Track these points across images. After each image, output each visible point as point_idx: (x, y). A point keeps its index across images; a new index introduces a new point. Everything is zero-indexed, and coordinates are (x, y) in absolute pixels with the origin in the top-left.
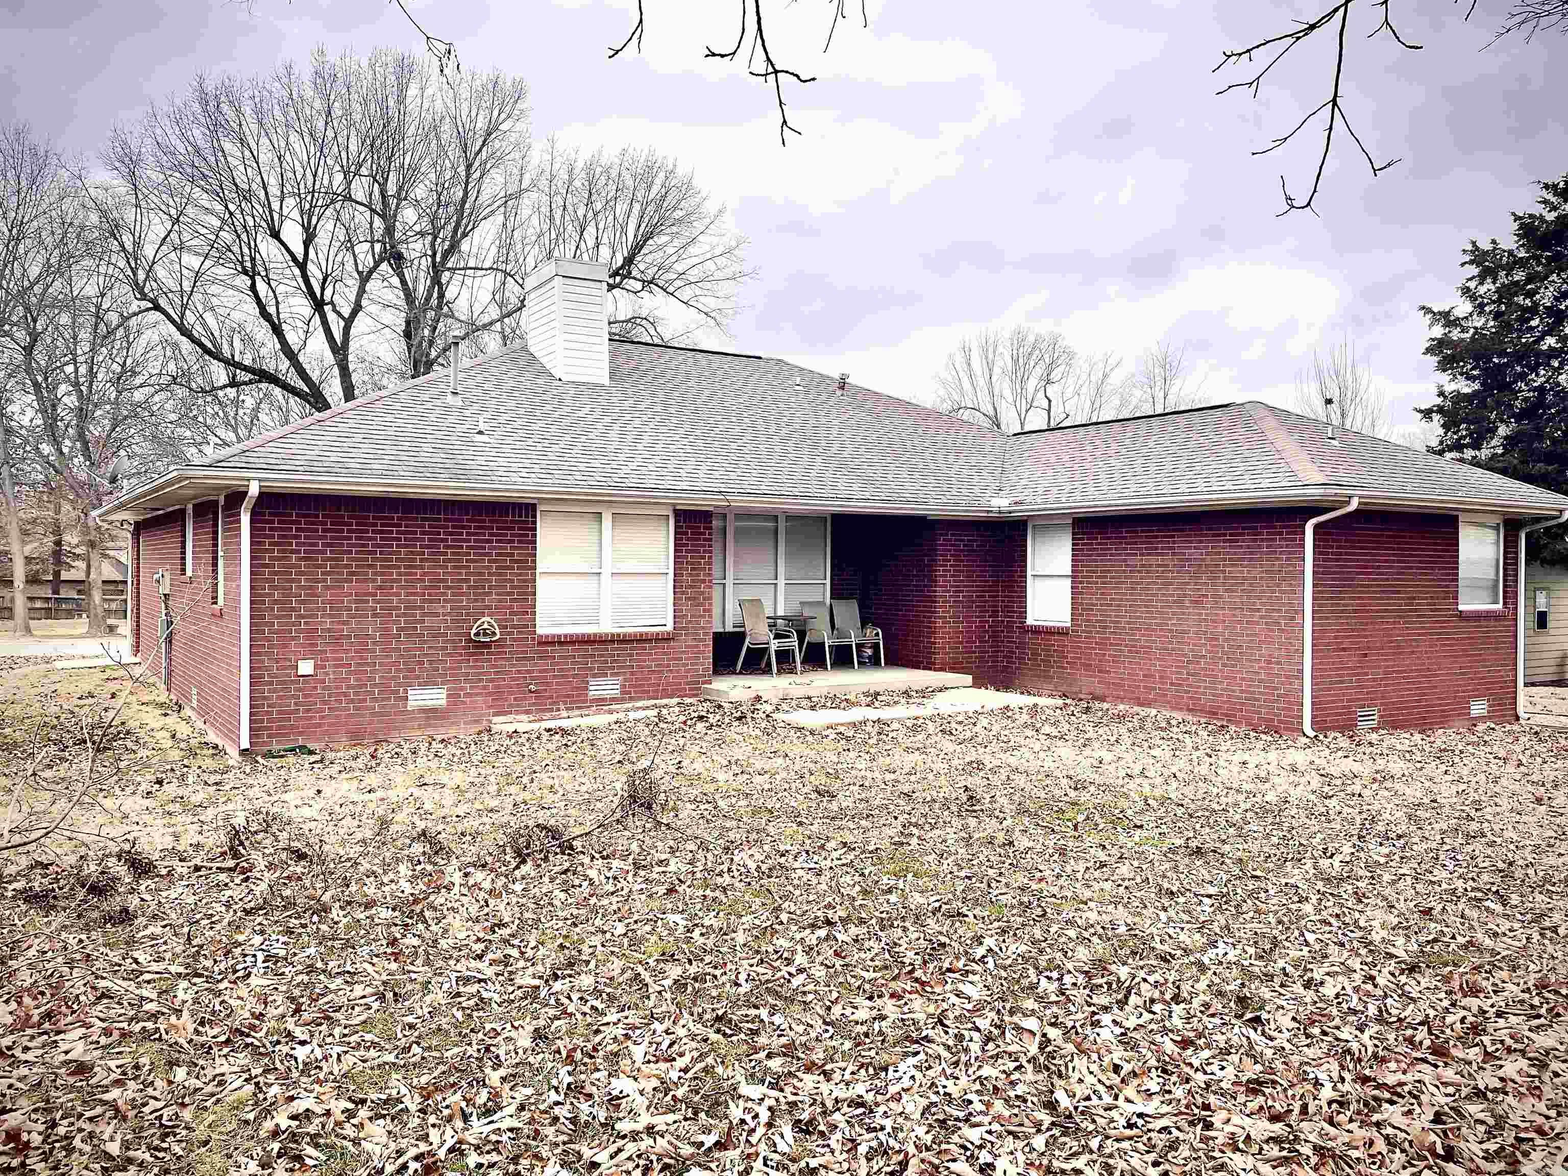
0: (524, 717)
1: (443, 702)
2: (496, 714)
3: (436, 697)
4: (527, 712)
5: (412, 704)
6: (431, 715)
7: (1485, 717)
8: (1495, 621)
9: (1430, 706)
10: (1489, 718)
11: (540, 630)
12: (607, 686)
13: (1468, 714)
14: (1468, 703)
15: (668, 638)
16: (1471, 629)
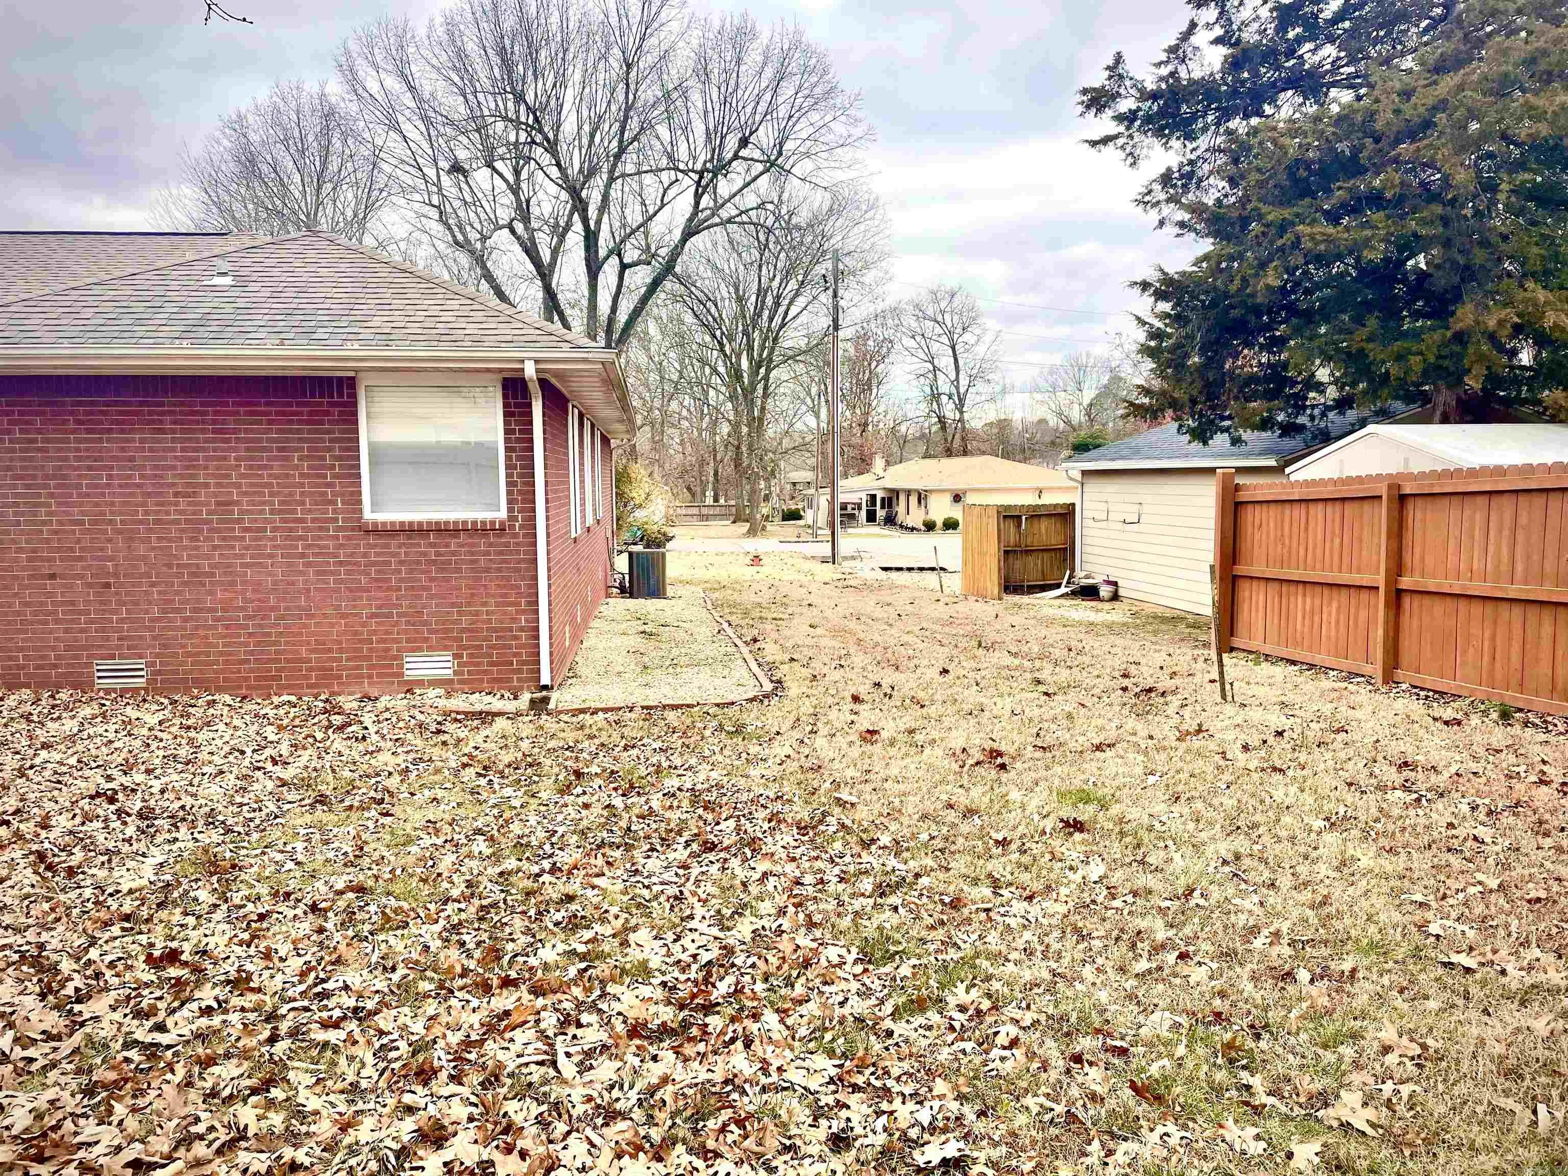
7: (450, 681)
8: (471, 537)
9: (288, 661)
10: (461, 682)
13: (394, 676)
14: (397, 658)
16: (402, 549)
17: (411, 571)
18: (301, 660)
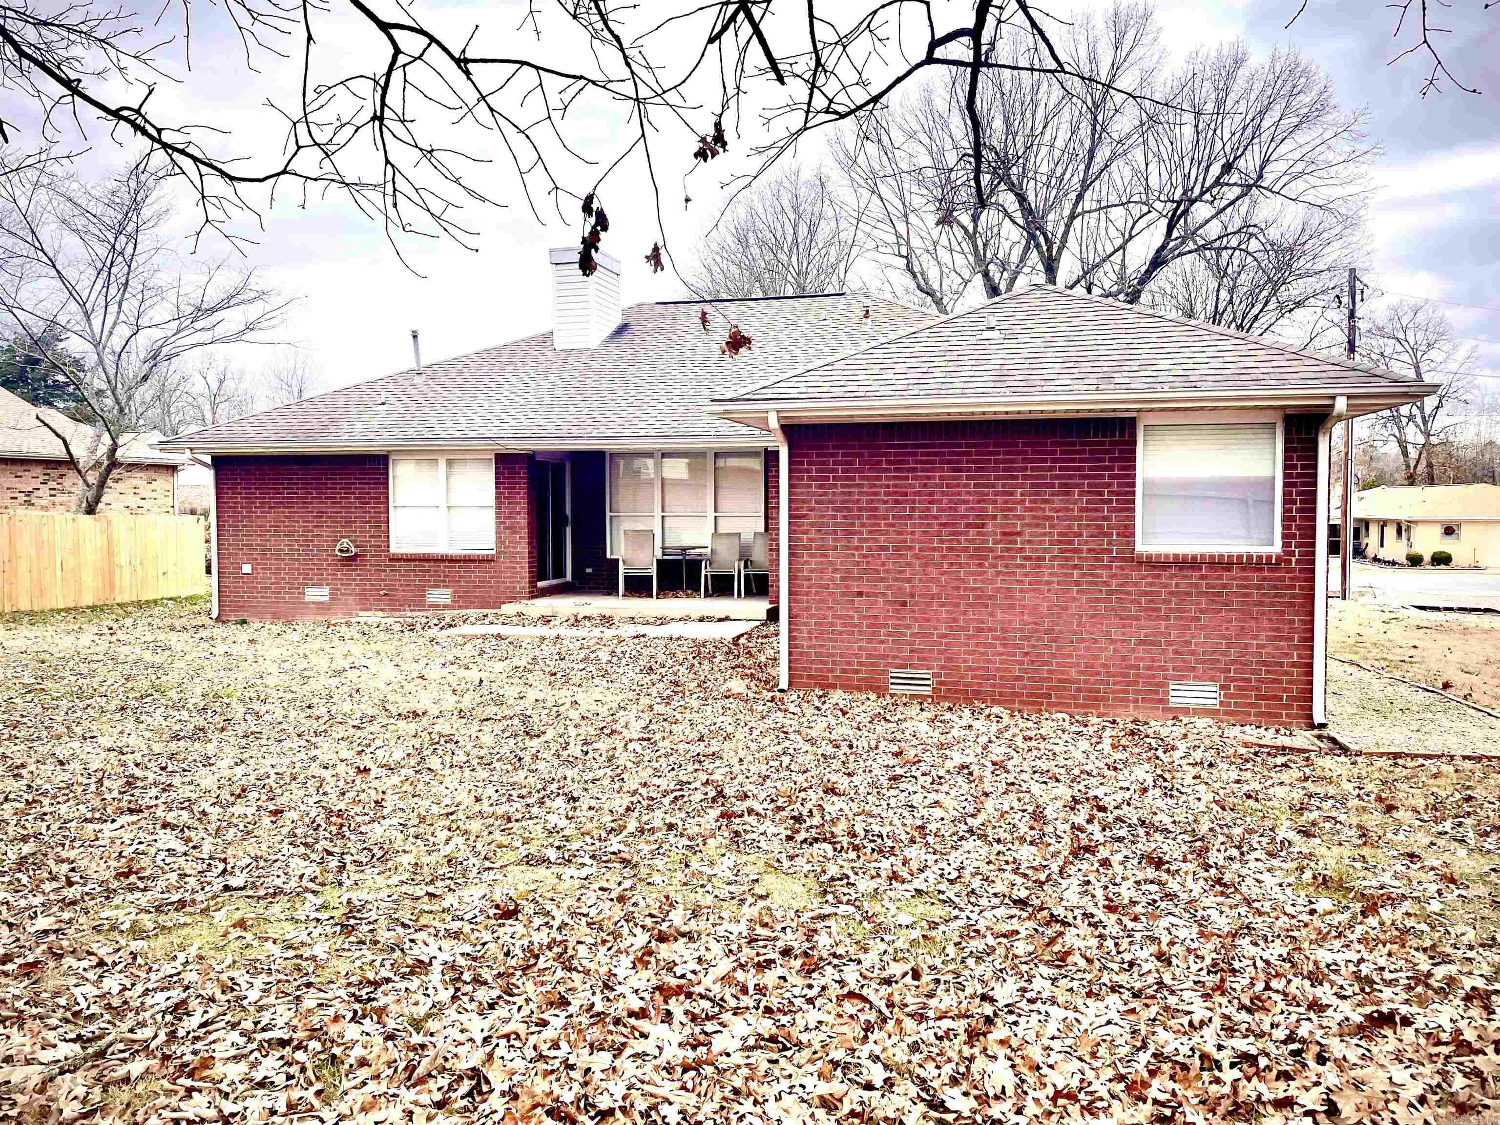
0: (380, 614)
1: (326, 599)
2: (362, 610)
3: (321, 594)
4: (382, 610)
5: (308, 599)
6: (321, 607)
7: (1217, 712)
8: (1245, 570)
9: (1059, 681)
10: (1228, 713)
11: (394, 549)
12: (440, 595)
13: (1161, 701)
14: (1163, 685)
15: (489, 560)
16: (1171, 580)
17: (1181, 602)
18: (1071, 681)
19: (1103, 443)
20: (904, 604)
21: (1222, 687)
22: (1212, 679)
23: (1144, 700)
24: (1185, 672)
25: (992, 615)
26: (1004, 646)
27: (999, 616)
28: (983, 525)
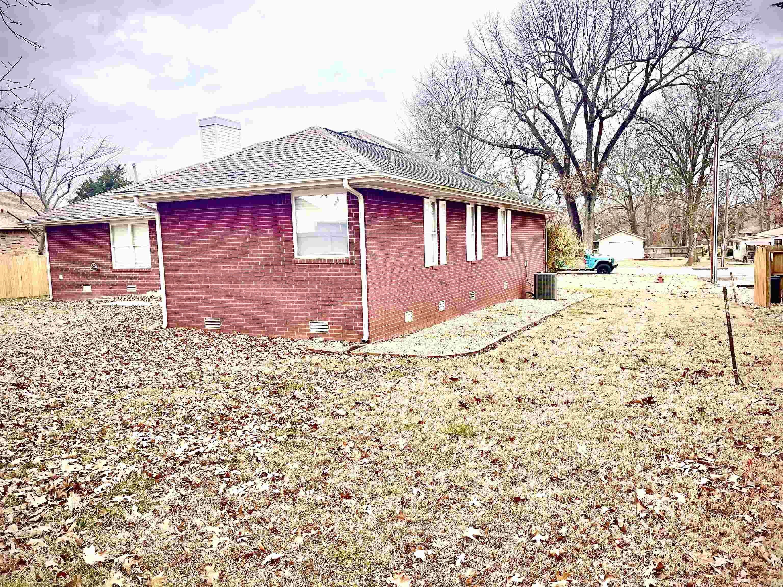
1: (90, 291)
3: (89, 289)
4: (111, 295)
5: (84, 291)
6: (88, 294)
7: (327, 335)
8: (335, 266)
9: (268, 322)
10: (332, 336)
11: (114, 267)
12: (132, 288)
13: (306, 331)
14: (307, 322)
15: (149, 271)
16: (308, 272)
17: (311, 283)
18: (272, 322)
19: (276, 207)
20: (208, 287)
21: (330, 323)
22: (325, 319)
23: (301, 330)
24: (315, 317)
25: (240, 290)
26: (247, 305)
27: (244, 291)
28: (234, 248)
